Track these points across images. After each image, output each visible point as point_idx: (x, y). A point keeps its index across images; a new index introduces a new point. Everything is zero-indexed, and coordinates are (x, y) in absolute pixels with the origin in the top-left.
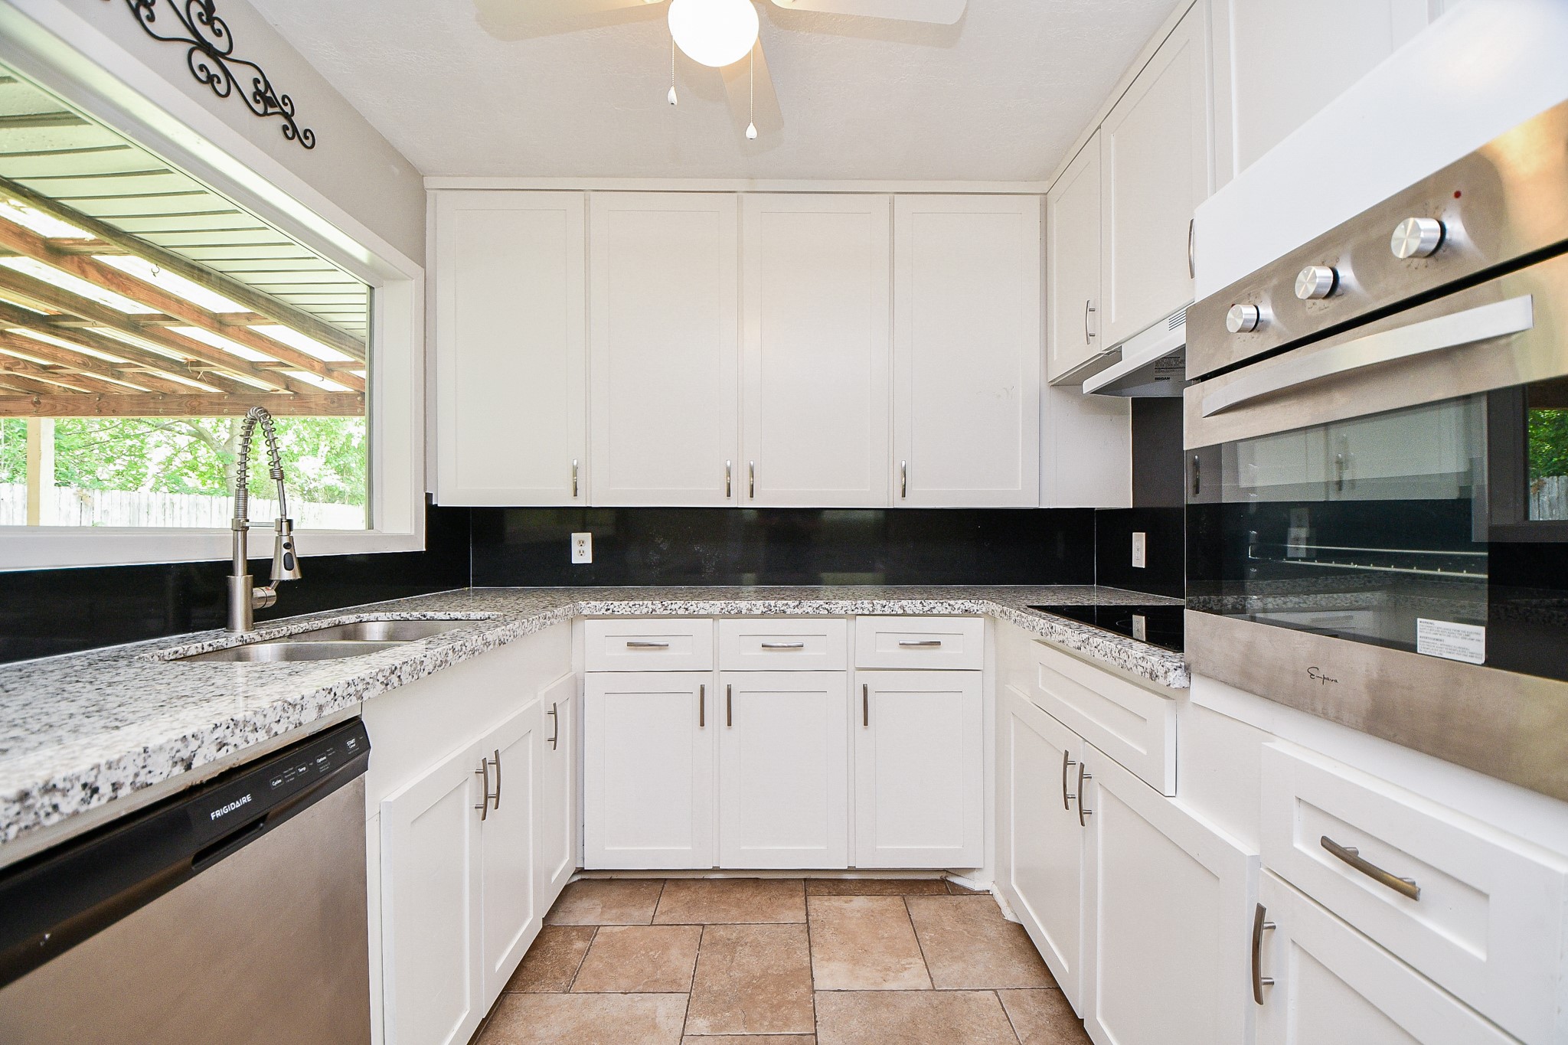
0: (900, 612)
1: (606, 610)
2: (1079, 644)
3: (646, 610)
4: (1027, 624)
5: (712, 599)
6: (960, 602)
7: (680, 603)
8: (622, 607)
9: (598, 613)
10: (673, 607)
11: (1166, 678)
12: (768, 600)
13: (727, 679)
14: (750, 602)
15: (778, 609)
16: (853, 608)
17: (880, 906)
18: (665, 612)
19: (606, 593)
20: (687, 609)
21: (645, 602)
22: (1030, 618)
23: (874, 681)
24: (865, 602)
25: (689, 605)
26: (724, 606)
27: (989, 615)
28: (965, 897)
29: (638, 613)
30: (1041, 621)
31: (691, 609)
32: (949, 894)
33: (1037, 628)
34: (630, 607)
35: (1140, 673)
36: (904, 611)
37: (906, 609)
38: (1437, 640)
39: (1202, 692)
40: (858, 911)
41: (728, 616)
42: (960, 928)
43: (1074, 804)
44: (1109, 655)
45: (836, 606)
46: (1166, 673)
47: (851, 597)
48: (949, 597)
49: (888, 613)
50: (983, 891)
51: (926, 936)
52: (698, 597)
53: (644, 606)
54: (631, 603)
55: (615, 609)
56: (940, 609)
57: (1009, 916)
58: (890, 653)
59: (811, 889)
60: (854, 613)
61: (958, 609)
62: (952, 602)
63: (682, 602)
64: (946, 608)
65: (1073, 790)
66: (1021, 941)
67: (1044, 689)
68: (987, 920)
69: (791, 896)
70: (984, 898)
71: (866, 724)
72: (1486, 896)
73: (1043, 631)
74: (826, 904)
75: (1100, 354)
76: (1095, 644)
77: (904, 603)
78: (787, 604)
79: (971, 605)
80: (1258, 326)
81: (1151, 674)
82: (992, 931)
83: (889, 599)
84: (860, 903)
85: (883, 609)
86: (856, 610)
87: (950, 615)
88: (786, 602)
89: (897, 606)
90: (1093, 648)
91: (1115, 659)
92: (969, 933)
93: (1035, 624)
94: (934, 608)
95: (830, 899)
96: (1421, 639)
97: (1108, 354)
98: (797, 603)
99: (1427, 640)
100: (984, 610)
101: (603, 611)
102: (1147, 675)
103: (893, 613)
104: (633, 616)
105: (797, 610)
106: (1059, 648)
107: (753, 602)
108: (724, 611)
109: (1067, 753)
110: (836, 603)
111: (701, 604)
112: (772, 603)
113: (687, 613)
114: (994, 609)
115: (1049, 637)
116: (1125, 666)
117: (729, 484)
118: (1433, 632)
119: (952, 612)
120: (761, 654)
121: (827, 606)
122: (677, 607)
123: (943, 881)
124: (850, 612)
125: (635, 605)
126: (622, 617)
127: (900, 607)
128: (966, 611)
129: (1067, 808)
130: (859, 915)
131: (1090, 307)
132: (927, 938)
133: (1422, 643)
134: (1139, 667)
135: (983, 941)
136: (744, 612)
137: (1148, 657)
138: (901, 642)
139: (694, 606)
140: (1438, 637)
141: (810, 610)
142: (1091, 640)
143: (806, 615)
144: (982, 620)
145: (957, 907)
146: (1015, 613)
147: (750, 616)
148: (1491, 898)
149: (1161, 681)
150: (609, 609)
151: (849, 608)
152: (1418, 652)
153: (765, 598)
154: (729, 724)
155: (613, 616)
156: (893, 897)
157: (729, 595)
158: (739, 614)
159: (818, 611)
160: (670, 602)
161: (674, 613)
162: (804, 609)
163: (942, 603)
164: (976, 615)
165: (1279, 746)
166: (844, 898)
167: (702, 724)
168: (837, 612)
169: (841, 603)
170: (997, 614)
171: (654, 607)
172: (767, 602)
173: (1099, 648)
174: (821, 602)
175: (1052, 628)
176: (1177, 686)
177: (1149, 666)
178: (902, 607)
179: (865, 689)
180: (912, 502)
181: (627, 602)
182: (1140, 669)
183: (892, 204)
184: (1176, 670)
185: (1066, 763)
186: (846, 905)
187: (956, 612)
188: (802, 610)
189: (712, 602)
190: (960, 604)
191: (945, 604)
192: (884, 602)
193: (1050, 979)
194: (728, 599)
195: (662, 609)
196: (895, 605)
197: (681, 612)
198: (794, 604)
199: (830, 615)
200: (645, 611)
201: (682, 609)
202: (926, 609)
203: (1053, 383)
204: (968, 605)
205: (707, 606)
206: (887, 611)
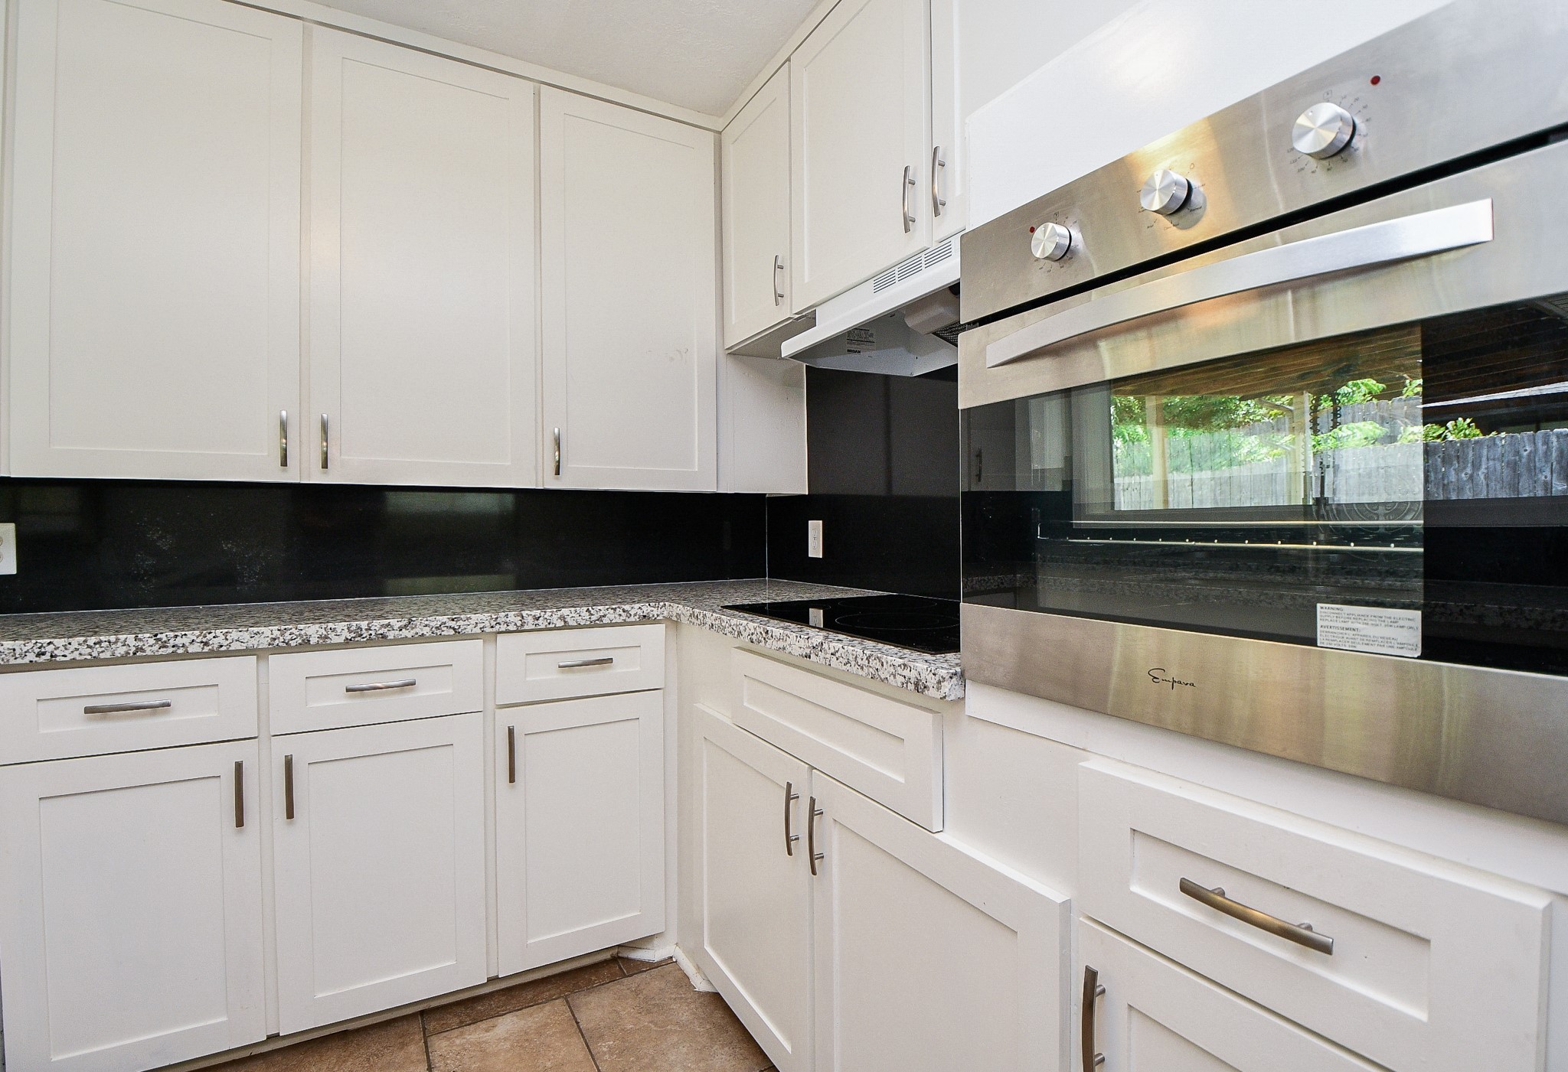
0: (560, 624)
1: (38, 655)
2: (808, 651)
3: (125, 649)
4: (730, 629)
5: (255, 624)
6: (637, 606)
7: (192, 635)
8: (72, 648)
9: (19, 661)
10: (179, 641)
11: (938, 689)
12: (356, 620)
13: (282, 748)
14: (324, 626)
15: (373, 633)
16: (493, 623)
17: (536, 1023)
18: (163, 651)
19: (43, 625)
20: (206, 644)
21: (122, 637)
22: (734, 621)
23: (522, 720)
24: (511, 614)
25: (210, 636)
26: (277, 633)
27: (674, 623)
28: (644, 975)
29: (107, 655)
30: (752, 625)
31: (215, 643)
32: (625, 976)
33: (745, 634)
34: (89, 647)
35: (900, 684)
36: (565, 622)
37: (568, 619)
38: (1347, 629)
39: (981, 702)
40: (506, 1039)
41: (286, 649)
42: (645, 1020)
43: (801, 848)
44: (853, 663)
45: (466, 622)
46: (939, 682)
47: (487, 609)
48: (620, 600)
49: (543, 626)
50: (665, 960)
51: (603, 1047)
52: (230, 621)
53: (119, 644)
54: (92, 640)
55: (56, 652)
56: (612, 617)
57: (701, 985)
58: (546, 678)
59: (432, 1026)
60: (494, 630)
61: (635, 615)
62: (627, 607)
63: (197, 633)
64: (620, 615)
65: (800, 828)
66: (718, 1014)
67: (749, 706)
68: (675, 999)
69: (403, 1046)
70: (667, 968)
71: (512, 779)
72: (1426, 941)
73: (754, 637)
74: (458, 1042)
75: (789, 318)
76: (832, 651)
77: (565, 611)
78: (389, 624)
79: (650, 609)
80: (1066, 254)
81: (916, 685)
82: (684, 1013)
83: (543, 608)
84: (507, 1026)
85: (536, 622)
86: (498, 626)
87: (624, 624)
88: (386, 622)
89: (555, 617)
90: (828, 656)
91: (862, 668)
92: (656, 1024)
93: (742, 628)
94: (604, 616)
95: (462, 1034)
96: (1322, 629)
97: (797, 319)
98: (405, 622)
99: (1331, 630)
100: (665, 614)
101: (31, 657)
102: (911, 687)
103: (551, 626)
104: (95, 662)
105: (405, 633)
106: (780, 657)
107: (330, 625)
108: (277, 642)
109: (789, 785)
110: (468, 619)
111: (234, 634)
112: (364, 624)
113: (206, 649)
114: (680, 612)
115: (762, 644)
116: (876, 676)
117: (285, 450)
118: (1341, 620)
119: (628, 620)
120: (344, 702)
121: (453, 624)
122: (186, 641)
123: (615, 959)
124: (488, 630)
125: (100, 643)
126: (74, 664)
127: (560, 618)
128: (645, 616)
129: (790, 853)
130: (508, 1045)
131: (779, 263)
132: (605, 1049)
133: (1324, 634)
134: (898, 677)
135: (676, 1031)
136: (313, 641)
137: (911, 664)
138: (561, 664)
139: (218, 637)
140: (1349, 625)
141: (426, 631)
142: (825, 646)
143: (421, 639)
144: (663, 626)
145: (637, 992)
146: (711, 617)
147: (324, 645)
148: (1432, 943)
149: (932, 692)
150: (44, 654)
151: (487, 624)
152: (1318, 645)
153: (349, 617)
154: (290, 814)
155: (53, 664)
156: (553, 1002)
157: (286, 617)
158: (305, 645)
159: (439, 632)
160: (172, 634)
161: (181, 651)
162: (417, 630)
163: (615, 609)
164: (656, 621)
165: (1094, 764)
166: (483, 1025)
167: (240, 823)
168: (469, 630)
169: (475, 617)
170: (684, 620)
171: (140, 644)
172: (354, 624)
173: (838, 655)
174: (444, 619)
175: (767, 632)
176: (952, 697)
177: (913, 675)
178: (562, 618)
179: (511, 732)
180: (568, 482)
181: (83, 639)
182: (900, 679)
183: (537, 95)
184: (951, 678)
185: (789, 798)
186: (488, 1036)
187: (632, 619)
188: (413, 632)
189: (256, 630)
190: (636, 609)
191: (618, 609)
192: (537, 613)
193: (761, 1057)
194: (285, 622)
195: (157, 646)
196: (553, 616)
197: (196, 648)
198: (400, 624)
199: (458, 635)
200: (121, 651)
201: (196, 645)
202: (594, 618)
203: (730, 351)
204: (646, 609)
205: (245, 636)
206: (542, 624)
